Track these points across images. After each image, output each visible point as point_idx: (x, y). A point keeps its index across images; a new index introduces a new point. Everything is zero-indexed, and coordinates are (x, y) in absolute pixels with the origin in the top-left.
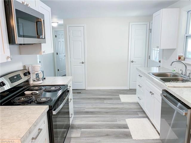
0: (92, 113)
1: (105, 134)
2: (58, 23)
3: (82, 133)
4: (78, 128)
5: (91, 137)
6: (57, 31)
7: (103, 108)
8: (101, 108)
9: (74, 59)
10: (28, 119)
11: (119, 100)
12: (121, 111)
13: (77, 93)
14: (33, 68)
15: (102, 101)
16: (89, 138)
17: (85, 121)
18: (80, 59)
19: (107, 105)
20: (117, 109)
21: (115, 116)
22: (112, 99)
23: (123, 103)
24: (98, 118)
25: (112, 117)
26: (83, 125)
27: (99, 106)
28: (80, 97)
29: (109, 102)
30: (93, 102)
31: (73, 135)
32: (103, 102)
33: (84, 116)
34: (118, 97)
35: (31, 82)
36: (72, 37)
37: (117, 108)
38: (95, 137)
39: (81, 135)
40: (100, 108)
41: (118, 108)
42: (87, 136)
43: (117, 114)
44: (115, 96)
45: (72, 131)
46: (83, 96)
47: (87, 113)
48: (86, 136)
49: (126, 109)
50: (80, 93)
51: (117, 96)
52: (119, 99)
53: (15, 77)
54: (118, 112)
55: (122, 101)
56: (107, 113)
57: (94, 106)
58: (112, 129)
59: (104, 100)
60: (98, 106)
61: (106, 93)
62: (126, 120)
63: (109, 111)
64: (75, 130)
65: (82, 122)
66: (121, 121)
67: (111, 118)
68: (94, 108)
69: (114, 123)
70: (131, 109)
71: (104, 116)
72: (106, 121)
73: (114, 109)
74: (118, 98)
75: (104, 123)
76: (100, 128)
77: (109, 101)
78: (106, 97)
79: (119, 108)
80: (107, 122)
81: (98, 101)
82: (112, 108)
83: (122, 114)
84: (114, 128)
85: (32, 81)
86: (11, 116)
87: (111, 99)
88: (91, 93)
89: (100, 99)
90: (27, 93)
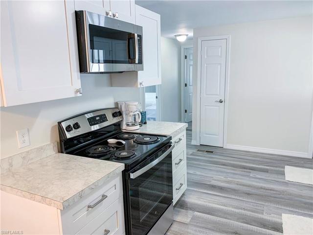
0: (221, 189)
1: (231, 231)
2: (187, 35)
3: (194, 218)
4: (191, 209)
5: (206, 228)
6: (188, 48)
7: (244, 185)
8: (240, 185)
9: (206, 95)
10: (87, 178)
11: (280, 177)
12: (278, 196)
13: (207, 151)
14: (127, 106)
15: (247, 172)
16: (201, 230)
17: (205, 200)
18: (217, 95)
19: (255, 181)
20: (272, 192)
21: (263, 203)
22: (268, 172)
23: (287, 184)
24: (230, 199)
25: (255, 204)
26: (199, 205)
27: (237, 180)
28: (211, 159)
29: (259, 177)
30: (229, 171)
31: (179, 218)
32: (248, 174)
33: (205, 191)
34: (282, 169)
35: (124, 127)
36: (206, 57)
37: (271, 190)
38: (213, 230)
39: (190, 221)
40: (237, 184)
41: (273, 190)
42: (200, 225)
43: (268, 201)
44: (276, 167)
45: (179, 211)
46: (216, 158)
47: (213, 187)
48: (198, 224)
49: (290, 195)
50: (212, 152)
51: (279, 167)
52: (283, 174)
53: (97, 118)
54: (272, 198)
55: (286, 179)
56: (248, 194)
57: (229, 178)
58: (249, 226)
59: (251, 171)
60: (234, 180)
61: (258, 159)
62: (283, 214)
63: (254, 191)
64: (184, 211)
65: (200, 200)
66: (272, 215)
67: (253, 205)
68: (228, 182)
69: (257, 214)
70: (301, 196)
71: (242, 199)
72: (241, 209)
73: (265, 191)
74: (282, 171)
75: (237, 211)
76: (226, 218)
77: (259, 175)
78: (257, 166)
79: (276, 191)
80: (243, 211)
81: (238, 171)
82: (261, 188)
83: (278, 203)
84: (254, 224)
85: (126, 126)
86: (73, 170)
87: (266, 171)
88: (231, 156)
89: (244, 168)
90: (112, 141)
